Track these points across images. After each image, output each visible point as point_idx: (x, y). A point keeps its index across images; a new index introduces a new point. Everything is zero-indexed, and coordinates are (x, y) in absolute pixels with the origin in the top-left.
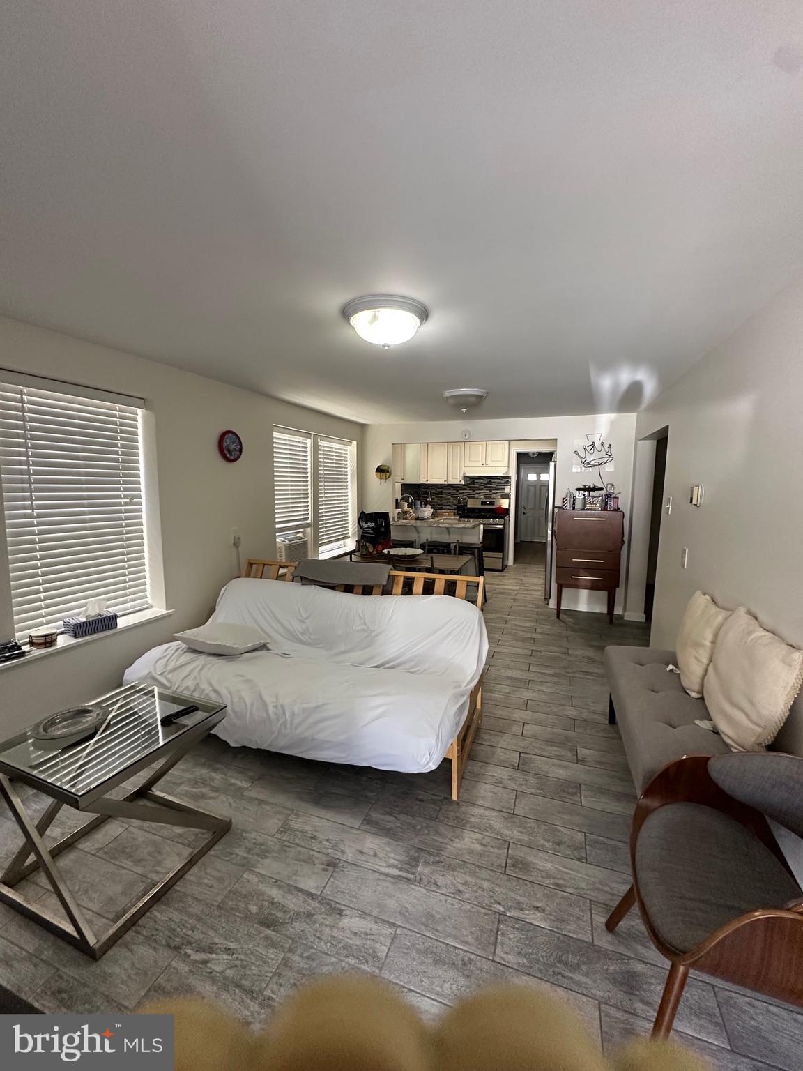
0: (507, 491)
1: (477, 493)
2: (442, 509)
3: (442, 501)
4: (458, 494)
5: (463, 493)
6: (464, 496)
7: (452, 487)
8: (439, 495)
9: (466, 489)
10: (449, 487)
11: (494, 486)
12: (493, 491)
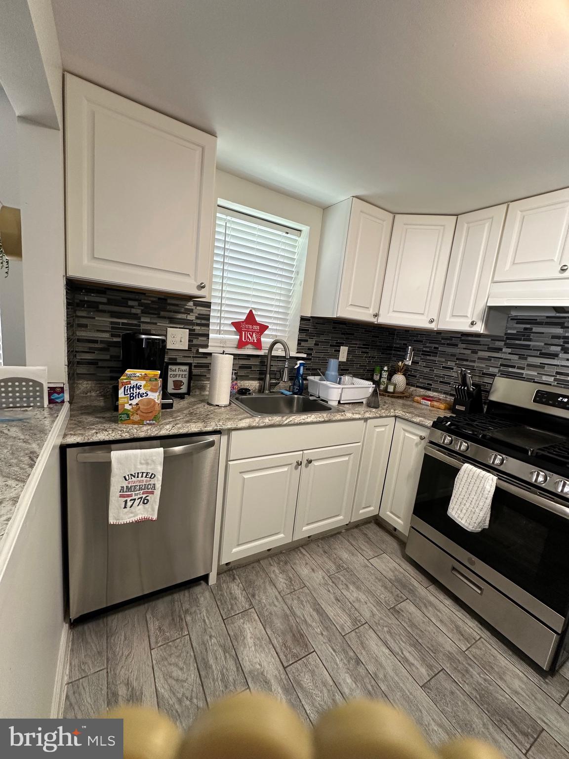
1: (532, 366)
2: (429, 390)
3: (434, 371)
4: (474, 361)
5: (489, 359)
6: (491, 368)
7: (463, 342)
8: (430, 355)
9: (499, 350)
10: (454, 341)
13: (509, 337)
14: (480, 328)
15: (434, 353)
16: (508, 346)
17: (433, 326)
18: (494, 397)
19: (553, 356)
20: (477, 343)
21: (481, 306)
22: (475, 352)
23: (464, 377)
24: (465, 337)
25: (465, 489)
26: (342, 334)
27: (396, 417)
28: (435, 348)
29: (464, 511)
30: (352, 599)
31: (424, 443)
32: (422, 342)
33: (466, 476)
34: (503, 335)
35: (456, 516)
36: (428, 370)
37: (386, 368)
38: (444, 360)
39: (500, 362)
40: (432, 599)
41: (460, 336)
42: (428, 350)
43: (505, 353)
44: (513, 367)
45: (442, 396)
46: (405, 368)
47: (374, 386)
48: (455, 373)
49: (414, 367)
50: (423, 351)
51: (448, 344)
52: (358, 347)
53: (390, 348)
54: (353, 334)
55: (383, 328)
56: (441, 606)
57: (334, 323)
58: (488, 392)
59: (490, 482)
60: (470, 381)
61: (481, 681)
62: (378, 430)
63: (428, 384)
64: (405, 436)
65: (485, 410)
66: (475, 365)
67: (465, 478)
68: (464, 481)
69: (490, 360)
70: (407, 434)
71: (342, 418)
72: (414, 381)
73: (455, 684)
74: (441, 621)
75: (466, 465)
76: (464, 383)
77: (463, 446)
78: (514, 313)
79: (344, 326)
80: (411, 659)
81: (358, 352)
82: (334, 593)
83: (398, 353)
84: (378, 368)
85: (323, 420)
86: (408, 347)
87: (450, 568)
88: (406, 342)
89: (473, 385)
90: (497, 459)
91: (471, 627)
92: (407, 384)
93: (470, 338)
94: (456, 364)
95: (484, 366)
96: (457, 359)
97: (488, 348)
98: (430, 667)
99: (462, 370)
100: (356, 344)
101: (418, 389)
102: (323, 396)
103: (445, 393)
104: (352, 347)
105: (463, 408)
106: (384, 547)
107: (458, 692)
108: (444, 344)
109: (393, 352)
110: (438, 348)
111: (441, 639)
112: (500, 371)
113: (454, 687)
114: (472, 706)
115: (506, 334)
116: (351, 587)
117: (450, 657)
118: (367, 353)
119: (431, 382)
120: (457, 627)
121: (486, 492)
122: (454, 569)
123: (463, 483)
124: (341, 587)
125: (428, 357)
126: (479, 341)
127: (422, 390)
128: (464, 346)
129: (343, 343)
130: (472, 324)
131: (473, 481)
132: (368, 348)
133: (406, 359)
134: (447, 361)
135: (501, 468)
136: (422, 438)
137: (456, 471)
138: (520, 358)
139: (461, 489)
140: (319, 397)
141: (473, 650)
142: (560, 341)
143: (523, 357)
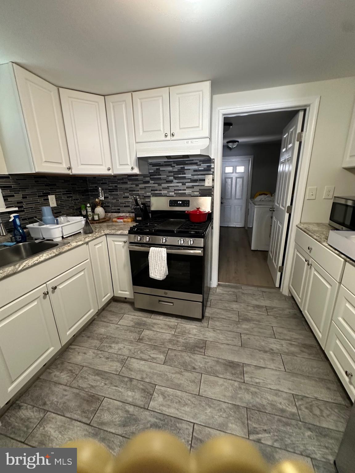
0: (208, 183)
1: (164, 188)
2: (119, 212)
3: (118, 200)
4: (138, 191)
6: (147, 193)
7: (130, 180)
8: (114, 191)
9: (148, 182)
10: (125, 180)
11: (188, 176)
12: (187, 184)
13: (151, 174)
14: (136, 171)
15: (116, 189)
16: (152, 179)
17: (110, 172)
18: (153, 208)
19: (171, 182)
20: (137, 180)
21: (134, 158)
22: (137, 185)
23: (136, 200)
25: (154, 261)
26: (46, 185)
27: (106, 235)
28: (115, 186)
29: (157, 272)
30: (115, 351)
31: (127, 244)
32: (106, 183)
33: (153, 254)
34: (148, 173)
35: (154, 276)
36: (115, 201)
37: (88, 205)
38: (122, 193)
39: (151, 189)
40: (154, 321)
41: (127, 177)
42: (111, 188)
43: (151, 183)
44: (157, 190)
45: (128, 214)
46: (101, 202)
47: (85, 219)
48: (131, 199)
49: (106, 200)
50: (109, 189)
51: (122, 183)
52: (63, 194)
53: (87, 191)
54: (55, 185)
55: (77, 177)
56: (159, 322)
57: (35, 177)
58: (149, 206)
59: (164, 252)
60: (140, 203)
61: (183, 341)
62: (97, 247)
63: (118, 209)
64: (115, 245)
65: (150, 216)
66: (139, 192)
67: (153, 255)
68: (152, 256)
69: (146, 189)
70: (116, 243)
71: (69, 248)
72: (109, 209)
73: (175, 351)
74: (162, 328)
75: (152, 248)
76: (137, 204)
77: (147, 239)
78: (150, 161)
79: (45, 179)
80: (155, 356)
81: (64, 198)
82: (104, 356)
83: (94, 193)
84: (83, 206)
85: (54, 254)
86: (98, 188)
87: (158, 301)
88: (96, 185)
89: (142, 204)
90: (163, 240)
91: (173, 321)
92: (106, 212)
93: (133, 178)
94: (130, 194)
95: (143, 192)
96: (130, 191)
97: (144, 182)
98: (164, 352)
99: (134, 197)
100: (61, 192)
101: (113, 214)
102: (46, 237)
103: (129, 212)
104: (58, 194)
105: (140, 218)
106: (123, 311)
107: (177, 353)
108: (119, 183)
109: (90, 193)
110: (117, 186)
111: (164, 337)
112: (151, 194)
113: (175, 352)
114: (184, 354)
115: (149, 173)
116: (113, 345)
117: (170, 341)
118: (72, 197)
119: (119, 208)
120: (168, 326)
121: (164, 258)
122: (160, 301)
123: (152, 258)
124: (106, 350)
125: (113, 193)
126: (137, 179)
127: (115, 214)
128: (131, 182)
129: (49, 193)
130: (132, 168)
131: (157, 255)
132: (71, 194)
133: (100, 197)
134: (124, 193)
135: (167, 243)
136: (125, 242)
137: (148, 252)
138: (158, 185)
139: (152, 262)
140: (44, 239)
141: (177, 331)
142: (172, 174)
143: (160, 184)
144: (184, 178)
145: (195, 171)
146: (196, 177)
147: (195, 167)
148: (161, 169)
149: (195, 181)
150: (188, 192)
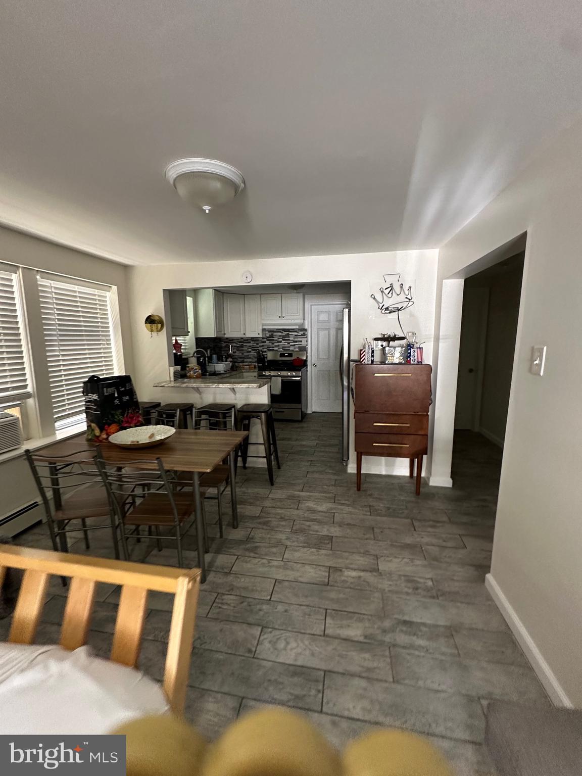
0: (304, 343)
1: (276, 346)
2: (244, 362)
4: (258, 347)
5: (263, 346)
6: (264, 349)
7: (253, 341)
9: (265, 342)
10: (249, 341)
11: (291, 338)
12: (291, 344)
14: (261, 336)
15: (242, 346)
16: (268, 340)
17: (243, 336)
18: (268, 359)
19: (281, 342)
20: (258, 340)
21: (261, 328)
22: (257, 344)
24: (253, 339)
28: (242, 344)
32: (235, 343)
36: (240, 354)
38: (246, 349)
39: (267, 346)
42: (238, 346)
43: (267, 343)
44: (271, 347)
45: (250, 363)
48: (253, 353)
49: (234, 354)
51: (247, 343)
53: (221, 347)
65: (267, 362)
72: (236, 360)
75: (272, 377)
83: (225, 349)
86: (229, 346)
88: (227, 344)
90: (279, 373)
93: (256, 339)
95: (262, 349)
96: (252, 348)
97: (262, 342)
105: (261, 365)
108: (245, 343)
109: (223, 349)
112: (267, 349)
115: (267, 337)
119: (243, 359)
125: (240, 349)
130: (257, 334)
133: (230, 351)
134: (248, 349)
135: (281, 375)
142: (281, 337)
143: (273, 344)
144: (289, 340)
145: (296, 336)
146: (296, 339)
147: (296, 334)
148: (275, 334)
149: (296, 342)
150: (292, 348)
